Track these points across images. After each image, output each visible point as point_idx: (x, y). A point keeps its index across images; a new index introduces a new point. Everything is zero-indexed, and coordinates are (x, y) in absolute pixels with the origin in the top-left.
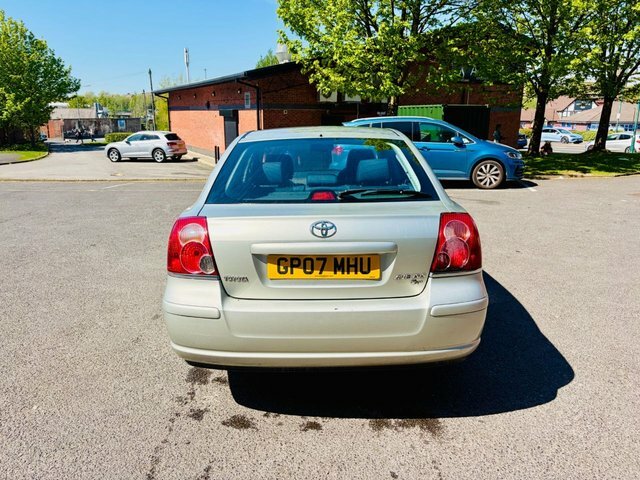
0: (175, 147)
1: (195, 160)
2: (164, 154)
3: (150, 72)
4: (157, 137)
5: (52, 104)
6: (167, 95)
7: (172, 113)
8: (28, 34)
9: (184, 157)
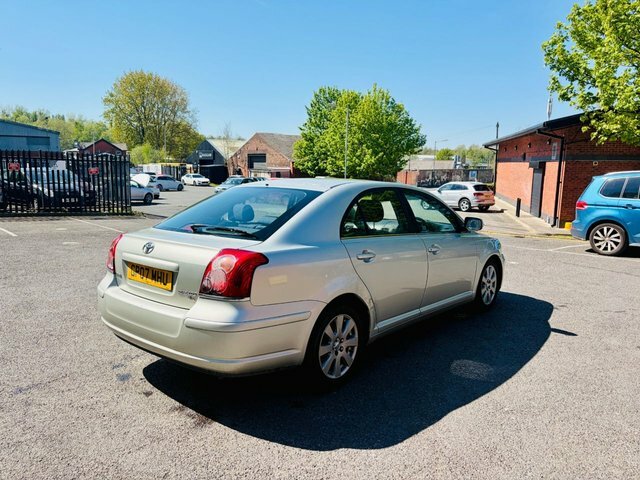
0: (482, 197)
1: (502, 211)
2: (469, 204)
3: (498, 126)
4: (465, 188)
5: (406, 158)
6: (494, 147)
7: (499, 164)
8: (390, 100)
9: (491, 208)
